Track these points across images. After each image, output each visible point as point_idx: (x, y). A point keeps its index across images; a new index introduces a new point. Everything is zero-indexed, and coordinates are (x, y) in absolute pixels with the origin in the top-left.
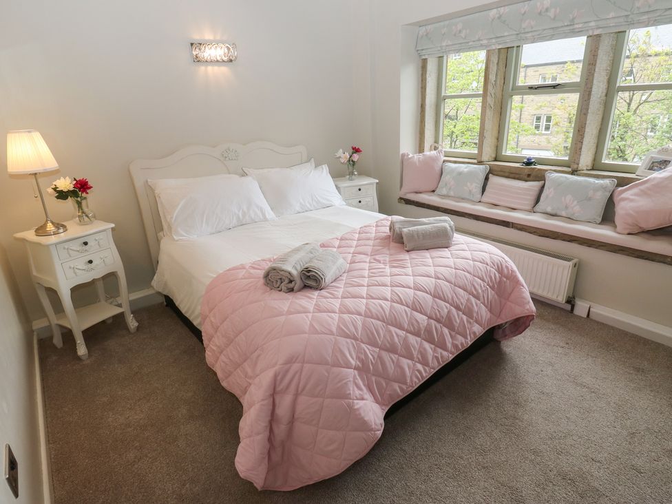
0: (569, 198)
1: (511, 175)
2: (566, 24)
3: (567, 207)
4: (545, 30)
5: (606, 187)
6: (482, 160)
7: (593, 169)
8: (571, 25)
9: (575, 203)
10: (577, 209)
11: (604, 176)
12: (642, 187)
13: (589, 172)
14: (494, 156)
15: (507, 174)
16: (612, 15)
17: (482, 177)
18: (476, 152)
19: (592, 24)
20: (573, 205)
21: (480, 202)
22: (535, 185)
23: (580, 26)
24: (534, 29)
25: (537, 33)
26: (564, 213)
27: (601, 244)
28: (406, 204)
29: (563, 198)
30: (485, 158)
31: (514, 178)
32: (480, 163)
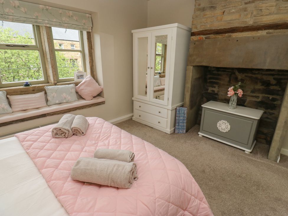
0: (64, 94)
1: (22, 93)
2: (34, 18)
3: (65, 98)
4: (21, 17)
5: (73, 87)
8: (36, 19)
9: (68, 96)
10: (69, 97)
15: (19, 93)
16: (55, 20)
19: (46, 21)
20: (67, 97)
21: (13, 112)
22: (40, 94)
23: (41, 21)
24: (14, 15)
25: (17, 17)
26: (65, 101)
27: (77, 108)
29: (62, 95)
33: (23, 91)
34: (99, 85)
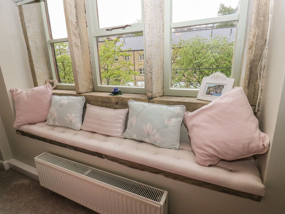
0: (149, 126)
1: (104, 104)
3: (148, 135)
5: (178, 114)
6: (80, 92)
7: (163, 95)
9: (155, 131)
10: (157, 136)
11: (173, 102)
12: (209, 113)
13: (161, 99)
14: (91, 87)
15: (100, 103)
17: (81, 107)
18: (74, 85)
20: (153, 133)
21: (81, 130)
22: (121, 113)
28: (22, 135)
30: (81, 90)
31: (106, 107)
32: (79, 94)
33: (105, 102)
34: (262, 127)
